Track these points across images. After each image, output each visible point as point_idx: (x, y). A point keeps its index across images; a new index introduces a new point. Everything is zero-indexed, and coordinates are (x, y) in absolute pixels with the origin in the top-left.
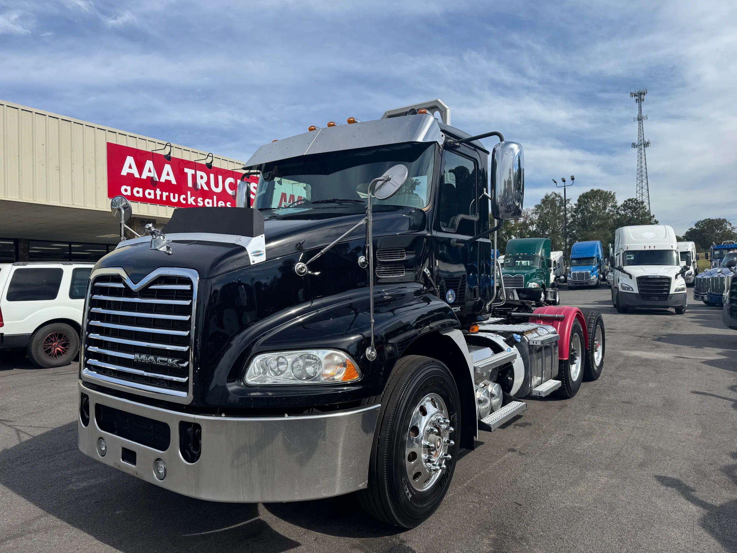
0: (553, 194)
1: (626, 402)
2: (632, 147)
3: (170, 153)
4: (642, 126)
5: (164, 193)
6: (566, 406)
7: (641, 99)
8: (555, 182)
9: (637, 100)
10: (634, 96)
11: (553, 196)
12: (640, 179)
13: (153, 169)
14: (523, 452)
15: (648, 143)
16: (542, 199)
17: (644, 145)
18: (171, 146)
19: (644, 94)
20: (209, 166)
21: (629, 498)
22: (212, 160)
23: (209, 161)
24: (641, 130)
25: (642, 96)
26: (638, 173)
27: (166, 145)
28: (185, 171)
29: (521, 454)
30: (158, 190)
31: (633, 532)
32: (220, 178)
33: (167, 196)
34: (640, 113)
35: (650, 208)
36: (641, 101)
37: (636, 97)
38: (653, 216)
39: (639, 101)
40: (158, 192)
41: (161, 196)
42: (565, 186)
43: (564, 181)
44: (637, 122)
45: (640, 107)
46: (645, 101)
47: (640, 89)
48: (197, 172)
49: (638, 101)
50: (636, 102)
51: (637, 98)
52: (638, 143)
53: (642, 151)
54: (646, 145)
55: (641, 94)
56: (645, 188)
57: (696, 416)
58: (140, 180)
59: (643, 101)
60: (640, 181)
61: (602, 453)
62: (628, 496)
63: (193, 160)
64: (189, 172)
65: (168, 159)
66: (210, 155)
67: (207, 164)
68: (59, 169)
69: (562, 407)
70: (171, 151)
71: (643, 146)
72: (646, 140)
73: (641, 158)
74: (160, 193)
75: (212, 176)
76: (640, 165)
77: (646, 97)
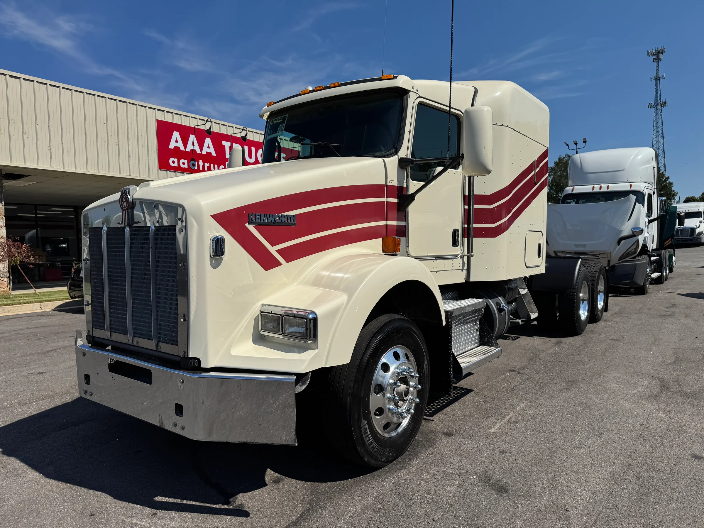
0: (567, 156)
1: (614, 340)
2: (648, 108)
3: (210, 128)
4: (659, 86)
5: (206, 164)
6: (561, 342)
7: (658, 58)
8: (567, 145)
9: (654, 59)
10: (651, 56)
11: (566, 159)
12: (656, 140)
13: (196, 143)
14: (521, 372)
15: (665, 103)
16: (555, 161)
17: (661, 105)
18: (211, 122)
19: (662, 53)
20: (244, 138)
21: (602, 400)
22: (247, 134)
23: (244, 134)
24: (658, 90)
25: (660, 55)
26: (654, 133)
27: (207, 121)
28: (223, 144)
29: (519, 373)
30: (201, 161)
31: (600, 420)
32: (253, 149)
33: (208, 167)
34: (658, 72)
35: (665, 169)
36: (658, 60)
37: (653, 56)
38: (668, 178)
39: (657, 60)
40: (201, 163)
41: (203, 166)
42: (577, 149)
43: (576, 144)
44: (654, 81)
45: (658, 67)
46: (662, 60)
47: (658, 48)
48: (234, 144)
49: (655, 61)
50: (654, 61)
51: (655, 57)
52: (655, 103)
53: (659, 111)
54: (663, 105)
55: (658, 53)
56: (661, 148)
57: (672, 350)
58: (185, 152)
59: (661, 60)
60: (656, 142)
61: (586, 373)
62: (601, 400)
63: (229, 134)
64: (227, 144)
65: (209, 133)
66: (245, 129)
67: (242, 137)
68: (118, 145)
69: (557, 343)
70: (211, 126)
71: (659, 106)
72: (663, 100)
73: (658, 118)
74: (202, 164)
75: (246, 148)
76: (656, 126)
77: (663, 56)
